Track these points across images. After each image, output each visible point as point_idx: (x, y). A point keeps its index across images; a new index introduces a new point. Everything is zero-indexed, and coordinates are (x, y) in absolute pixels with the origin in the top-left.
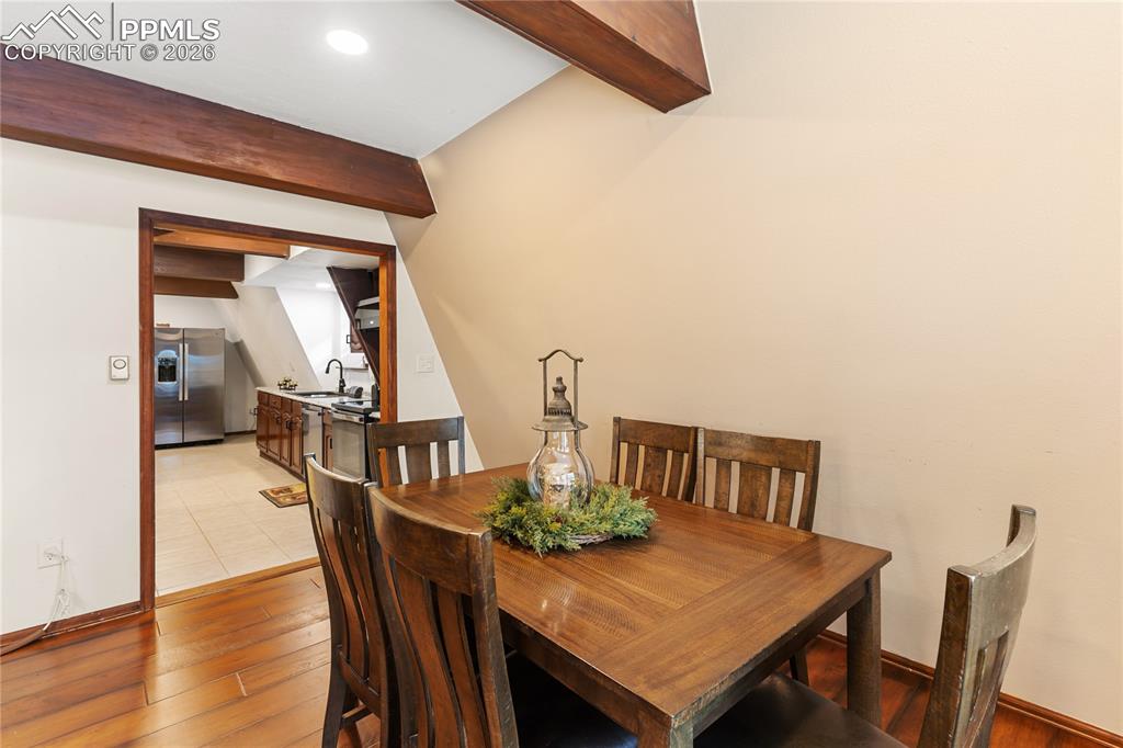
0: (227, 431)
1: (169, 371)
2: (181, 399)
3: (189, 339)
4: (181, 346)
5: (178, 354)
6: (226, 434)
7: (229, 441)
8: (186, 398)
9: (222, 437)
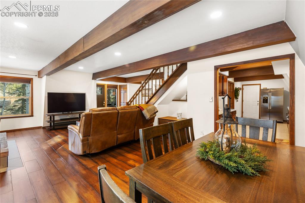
0: (284, 120)
1: (265, 101)
2: (269, 109)
3: (272, 91)
4: (269, 94)
5: (268, 96)
6: (284, 121)
7: (285, 123)
8: (271, 109)
9: (282, 121)
